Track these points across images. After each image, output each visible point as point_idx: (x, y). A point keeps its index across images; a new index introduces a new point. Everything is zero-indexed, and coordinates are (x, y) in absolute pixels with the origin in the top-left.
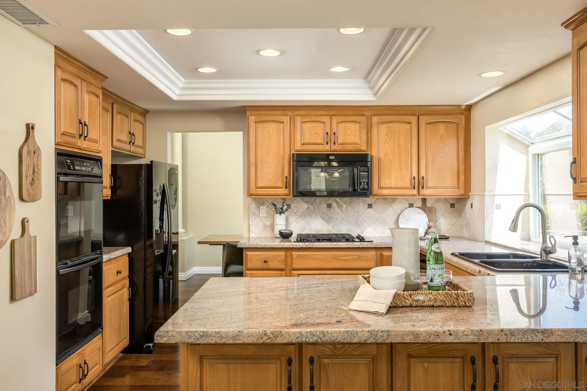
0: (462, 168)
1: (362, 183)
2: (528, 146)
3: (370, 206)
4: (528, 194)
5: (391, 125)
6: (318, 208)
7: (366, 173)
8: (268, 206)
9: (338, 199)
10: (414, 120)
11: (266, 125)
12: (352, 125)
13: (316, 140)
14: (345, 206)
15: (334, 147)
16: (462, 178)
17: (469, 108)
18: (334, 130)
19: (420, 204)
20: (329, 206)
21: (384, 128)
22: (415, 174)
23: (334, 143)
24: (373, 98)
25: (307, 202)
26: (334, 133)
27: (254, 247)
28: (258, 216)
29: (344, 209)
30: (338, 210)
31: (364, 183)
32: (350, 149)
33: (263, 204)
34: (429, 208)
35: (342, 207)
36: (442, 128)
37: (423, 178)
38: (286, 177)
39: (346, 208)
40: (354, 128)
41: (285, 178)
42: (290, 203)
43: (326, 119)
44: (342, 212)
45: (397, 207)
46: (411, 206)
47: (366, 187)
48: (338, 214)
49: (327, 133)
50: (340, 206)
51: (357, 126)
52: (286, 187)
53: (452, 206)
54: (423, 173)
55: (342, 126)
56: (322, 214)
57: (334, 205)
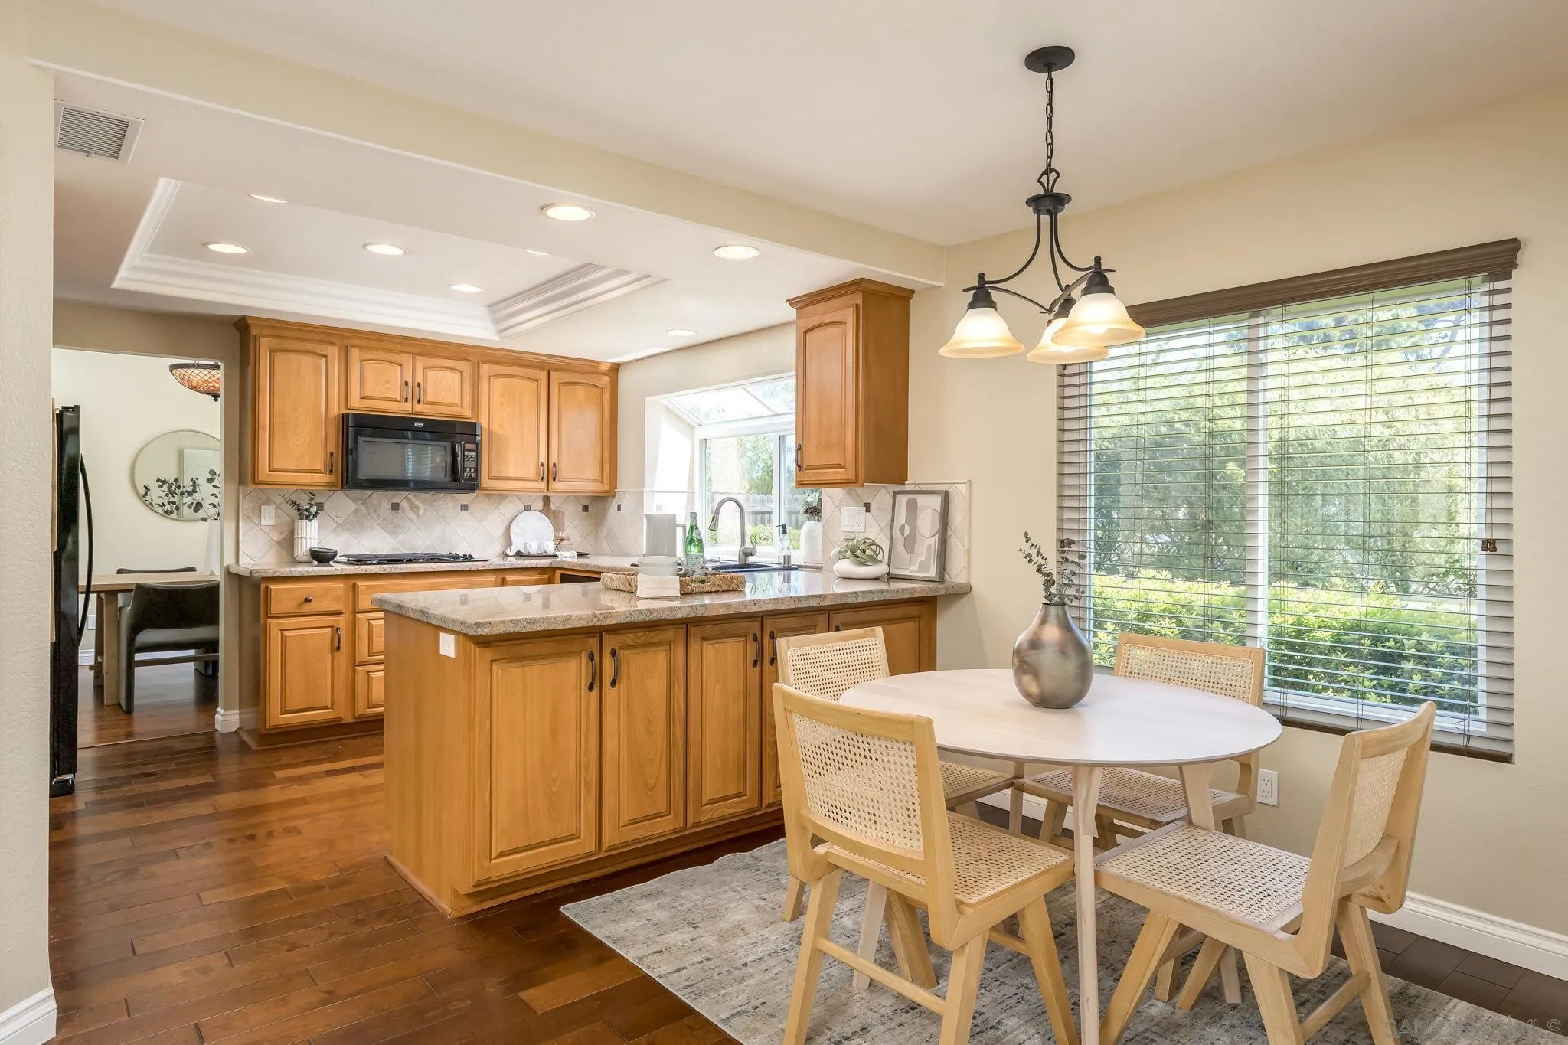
0: (607, 453)
1: (468, 469)
2: (693, 428)
3: (464, 508)
4: (693, 491)
5: (509, 380)
6: (375, 511)
7: (475, 454)
8: (278, 507)
9: (411, 495)
10: (543, 375)
11: (292, 356)
12: (448, 374)
13: (386, 392)
14: (422, 507)
15: (419, 408)
16: (607, 467)
17: (616, 368)
18: (419, 379)
19: (540, 505)
20: (396, 507)
21: (498, 383)
22: (543, 459)
23: (419, 401)
24: (496, 338)
25: (354, 500)
26: (419, 385)
27: (285, 575)
28: (257, 525)
29: (421, 512)
30: (412, 515)
31: (470, 468)
32: (444, 412)
33: (267, 502)
34: (554, 511)
35: (418, 509)
36: (581, 391)
37: (554, 465)
38: (332, 454)
39: (425, 510)
40: (452, 378)
41: (328, 455)
42: (323, 501)
43: (406, 359)
44: (418, 516)
45: (509, 508)
46: (527, 508)
47: (473, 475)
48: (412, 520)
49: (406, 384)
50: (414, 508)
51: (456, 376)
52: (331, 471)
53: (585, 509)
54: (554, 459)
55: (431, 374)
56: (382, 521)
57: (404, 504)
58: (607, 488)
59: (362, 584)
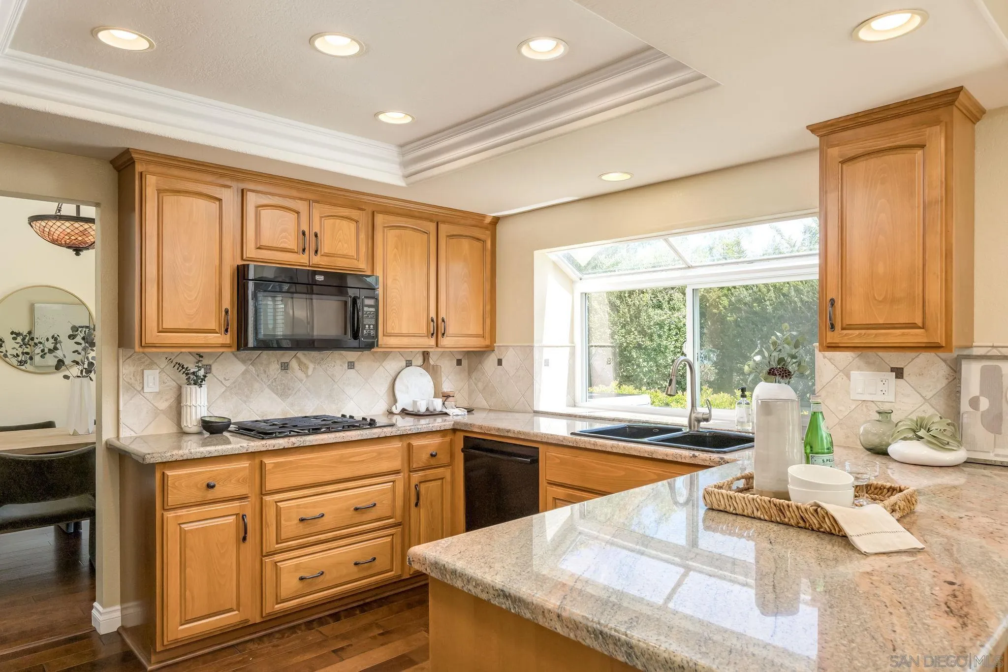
0: (488, 308)
1: (367, 326)
2: (573, 282)
3: (351, 365)
4: (573, 345)
5: (402, 231)
6: (265, 372)
7: (373, 309)
8: (162, 370)
9: (300, 354)
10: (432, 227)
11: (183, 199)
12: (345, 223)
13: (285, 243)
14: (311, 366)
15: (316, 260)
16: (488, 321)
17: (496, 220)
18: (316, 229)
19: (420, 361)
20: (285, 367)
21: (392, 234)
22: (433, 314)
23: (316, 252)
24: (401, 183)
25: (244, 361)
26: (316, 235)
27: (185, 458)
28: (139, 392)
29: (310, 372)
30: (300, 374)
31: (369, 325)
32: (340, 264)
33: (151, 365)
34: (433, 366)
35: (307, 368)
36: (465, 244)
37: (443, 321)
38: (227, 312)
39: (314, 369)
40: (347, 230)
41: (224, 313)
42: (210, 362)
43: (301, 206)
44: (307, 376)
45: (392, 365)
46: (409, 364)
47: (372, 332)
48: (301, 381)
49: (304, 233)
50: (302, 366)
51: (353, 225)
52: (226, 331)
53: (459, 362)
54: (442, 314)
55: (328, 222)
56: (272, 382)
57: (294, 364)
58: (488, 342)
59: (269, 461)
